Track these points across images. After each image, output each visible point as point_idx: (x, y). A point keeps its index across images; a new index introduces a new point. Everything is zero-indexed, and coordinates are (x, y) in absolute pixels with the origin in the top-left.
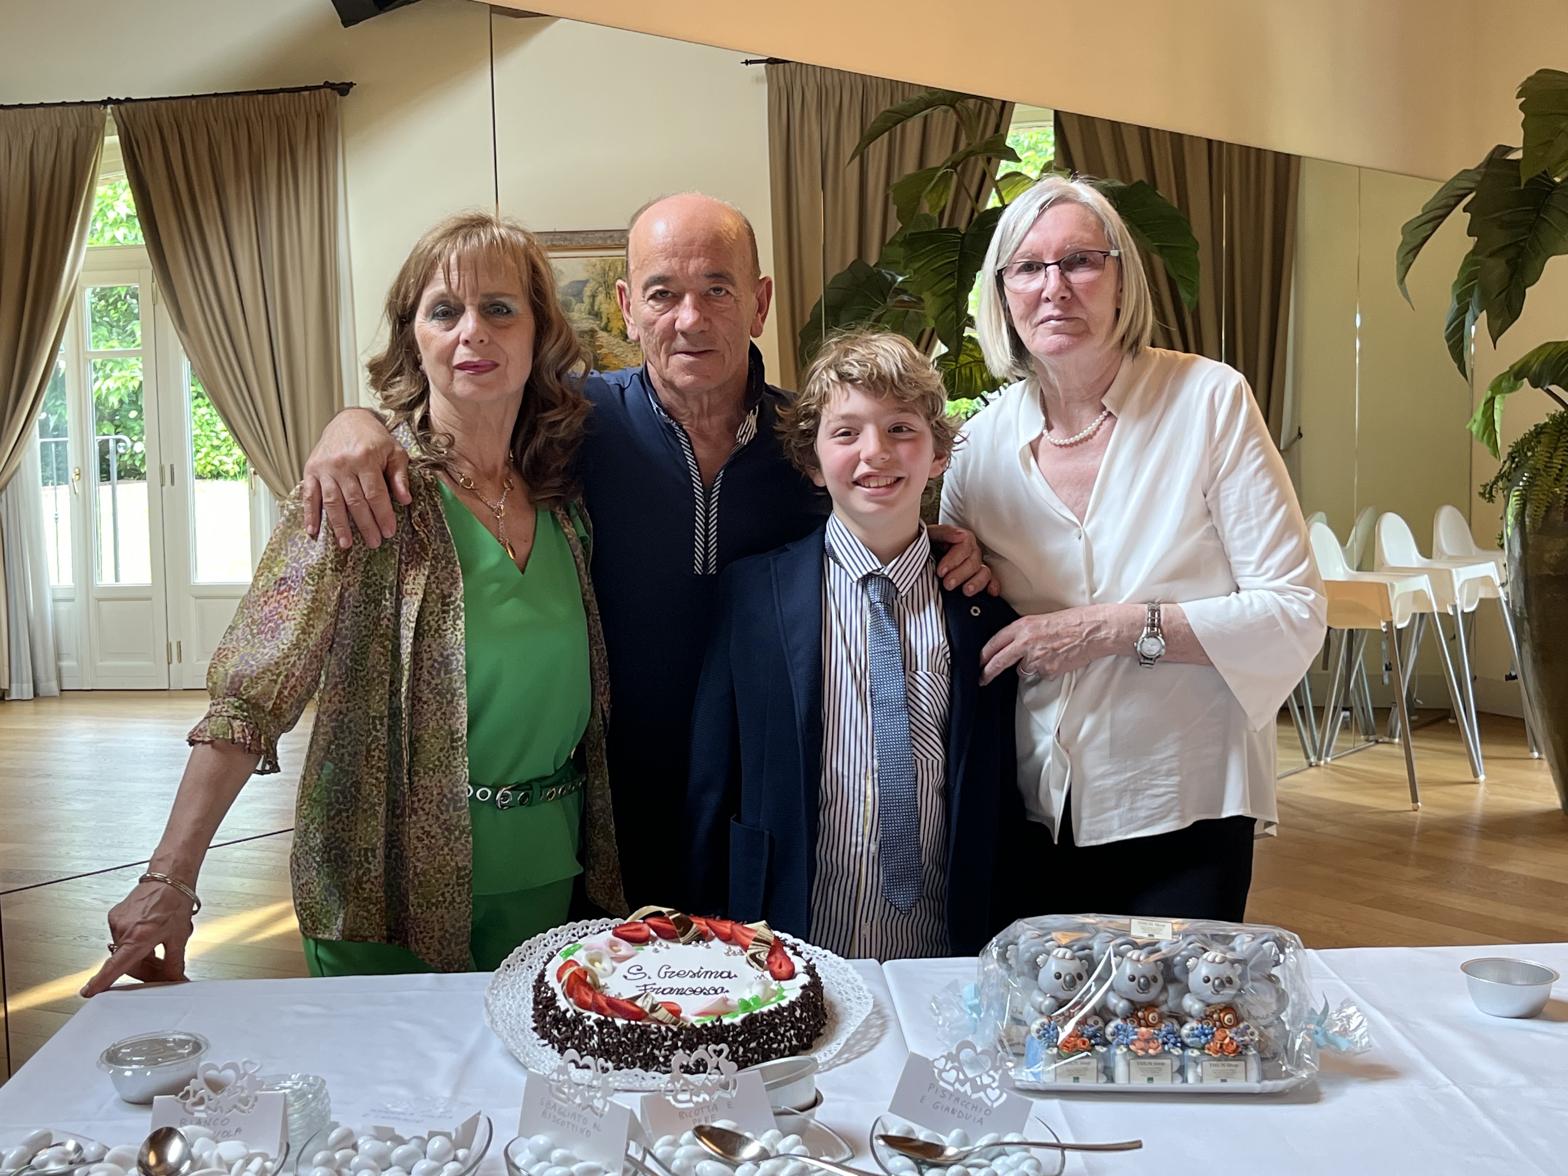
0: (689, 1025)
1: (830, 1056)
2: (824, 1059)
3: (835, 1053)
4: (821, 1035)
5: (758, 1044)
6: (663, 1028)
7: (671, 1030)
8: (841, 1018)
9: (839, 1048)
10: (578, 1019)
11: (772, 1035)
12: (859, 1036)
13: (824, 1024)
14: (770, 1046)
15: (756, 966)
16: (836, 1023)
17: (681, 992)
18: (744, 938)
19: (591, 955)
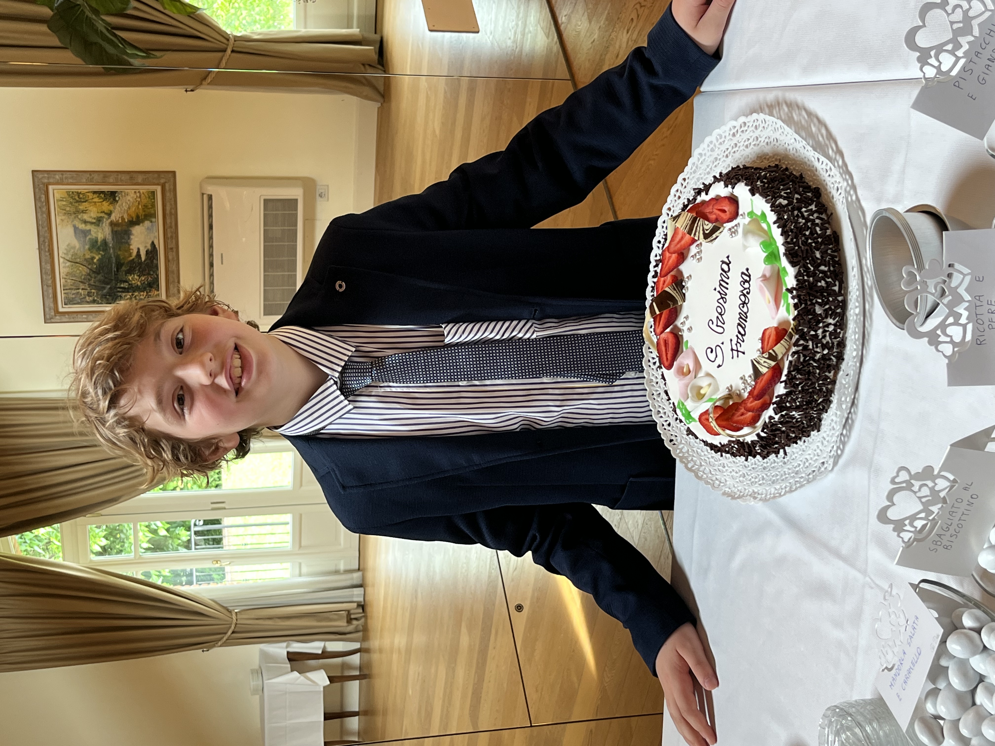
0: (792, 322)
1: (835, 171)
2: (838, 178)
3: (830, 164)
4: (801, 175)
5: (818, 250)
6: (794, 349)
7: (798, 340)
8: (781, 150)
9: (822, 158)
10: (770, 427)
11: (807, 233)
12: (804, 134)
13: (787, 169)
14: (819, 236)
15: (717, 234)
16: (785, 156)
17: (743, 317)
18: (683, 242)
19: (693, 396)
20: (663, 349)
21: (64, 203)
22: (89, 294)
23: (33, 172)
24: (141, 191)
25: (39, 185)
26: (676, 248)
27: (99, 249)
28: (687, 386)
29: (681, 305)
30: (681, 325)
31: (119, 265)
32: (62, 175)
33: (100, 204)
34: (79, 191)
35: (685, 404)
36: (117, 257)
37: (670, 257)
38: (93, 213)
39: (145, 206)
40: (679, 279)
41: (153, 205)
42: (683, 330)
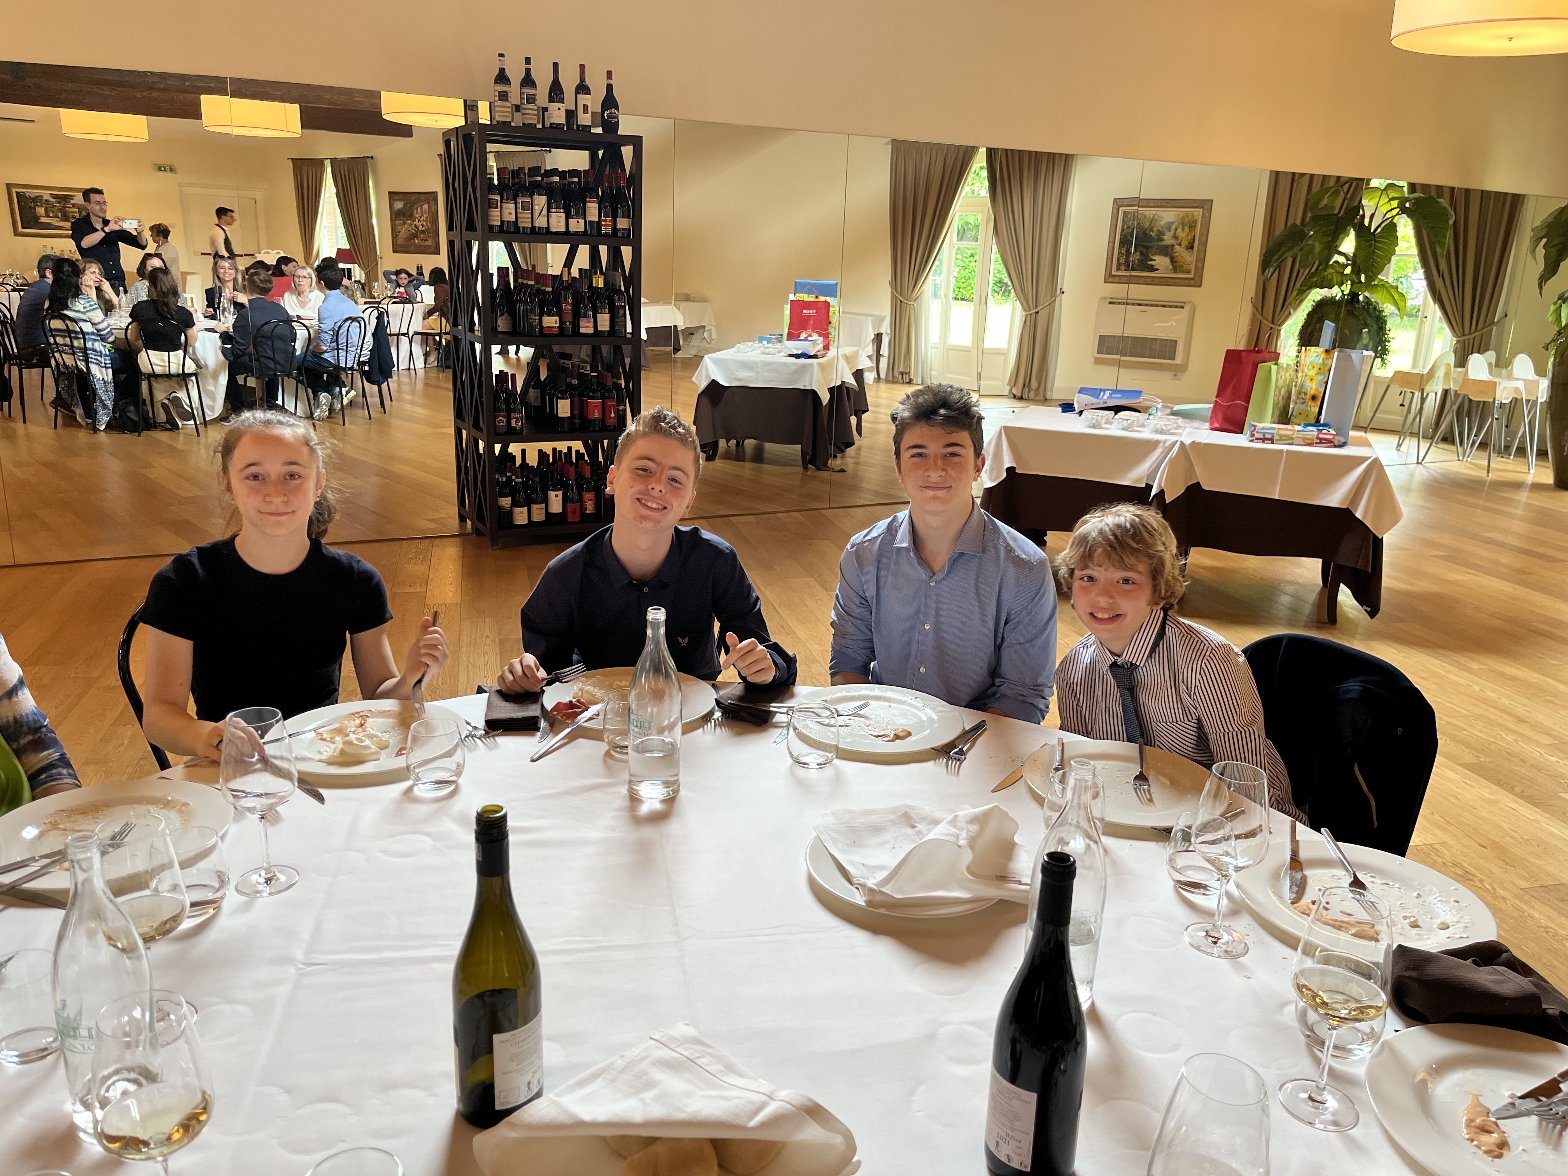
21: (1190, 217)
22: (1129, 227)
23: (1212, 201)
24: (1191, 265)
25: (1203, 203)
27: (1158, 236)
31: (1147, 248)
32: (1208, 219)
33: (1187, 239)
34: (1196, 228)
36: (1152, 247)
38: (1181, 234)
39: (1182, 267)
41: (1182, 272)
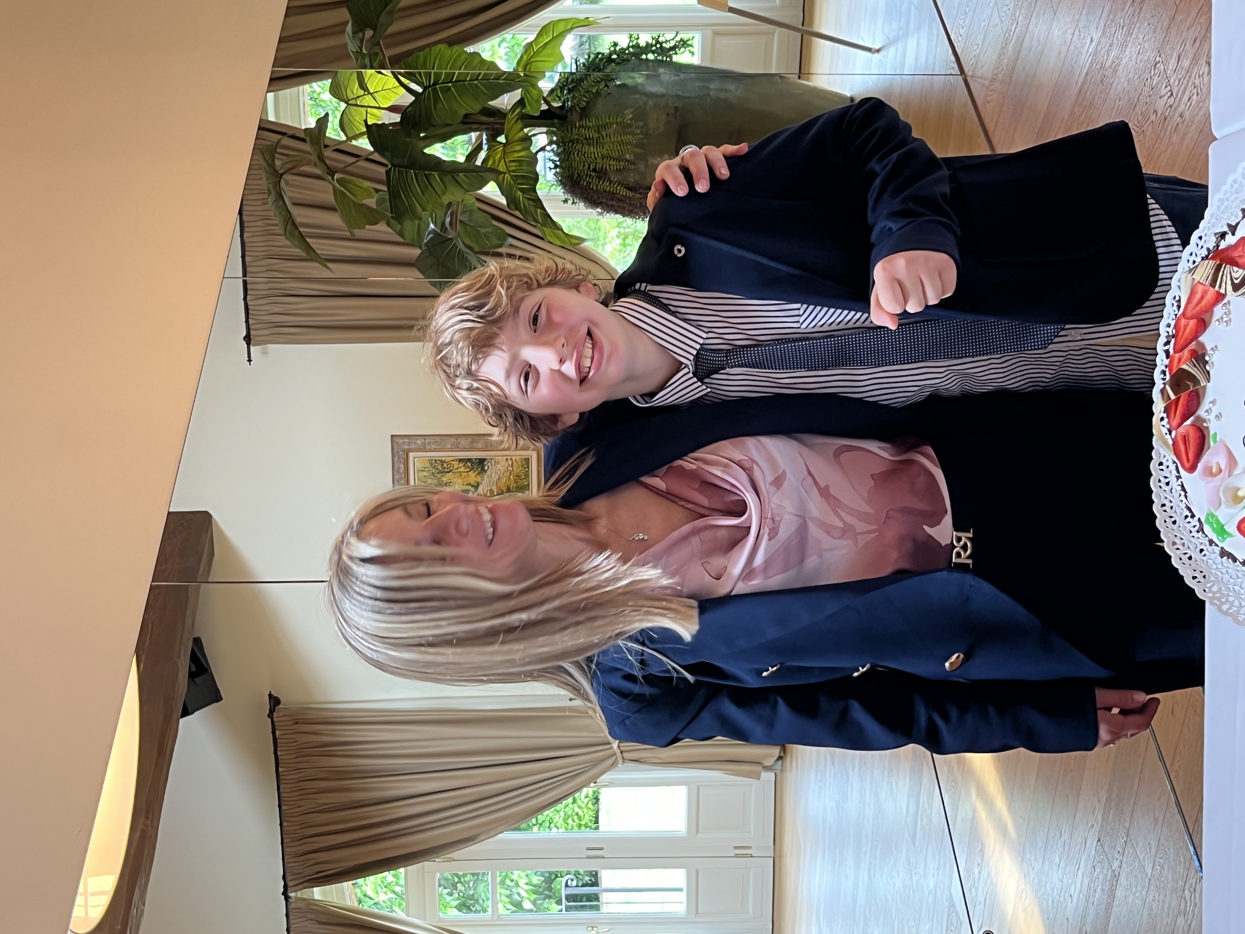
18: (1204, 302)
19: (1227, 500)
20: (1182, 447)
21: (425, 474)
23: (392, 436)
24: (514, 458)
25: (398, 452)
26: (1195, 311)
28: (1219, 490)
29: (1205, 387)
30: (1206, 414)
32: (425, 439)
33: (466, 474)
34: (443, 459)
35: (1216, 514)
37: (1186, 326)
39: (518, 476)
40: (1200, 353)
41: (527, 476)
42: (1209, 420)
